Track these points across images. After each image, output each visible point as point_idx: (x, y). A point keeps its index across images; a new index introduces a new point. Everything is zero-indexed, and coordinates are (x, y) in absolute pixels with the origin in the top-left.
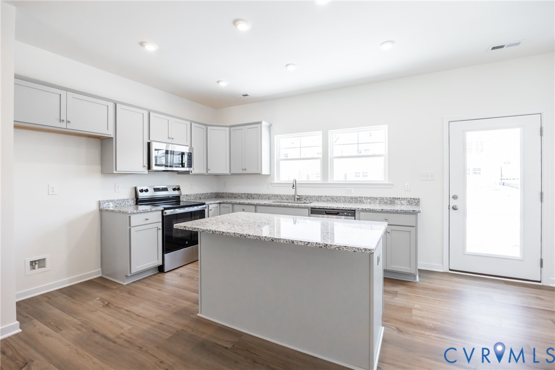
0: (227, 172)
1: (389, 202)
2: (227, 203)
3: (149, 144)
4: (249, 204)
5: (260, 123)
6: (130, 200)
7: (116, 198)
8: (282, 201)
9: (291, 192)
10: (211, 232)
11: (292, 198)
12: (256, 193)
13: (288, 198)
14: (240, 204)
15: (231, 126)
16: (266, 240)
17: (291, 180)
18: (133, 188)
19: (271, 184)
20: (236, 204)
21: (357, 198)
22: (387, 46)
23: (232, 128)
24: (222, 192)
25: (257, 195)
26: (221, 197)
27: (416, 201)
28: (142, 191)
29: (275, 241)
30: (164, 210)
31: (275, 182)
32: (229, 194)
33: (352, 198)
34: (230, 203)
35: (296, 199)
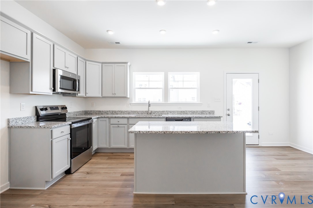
0: (100, 95)
1: (200, 113)
2: (105, 117)
3: (54, 71)
4: (123, 118)
5: (126, 63)
6: (32, 118)
7: (22, 116)
8: (138, 114)
9: (145, 109)
10: (163, 133)
11: (145, 112)
12: (119, 110)
13: (142, 113)
14: (115, 117)
15: (102, 63)
16: (203, 133)
17: (147, 101)
18: (33, 107)
19: (130, 104)
20: (112, 118)
21: (185, 111)
22: (216, 32)
23: (103, 65)
24: (90, 110)
25: (120, 111)
26: (89, 114)
27: (213, 112)
28: (42, 110)
29: (209, 133)
30: (72, 124)
31: (133, 103)
32: (96, 111)
33: (181, 112)
34: (108, 117)
35: (149, 113)
